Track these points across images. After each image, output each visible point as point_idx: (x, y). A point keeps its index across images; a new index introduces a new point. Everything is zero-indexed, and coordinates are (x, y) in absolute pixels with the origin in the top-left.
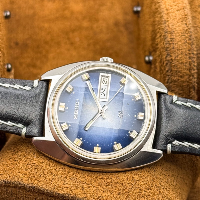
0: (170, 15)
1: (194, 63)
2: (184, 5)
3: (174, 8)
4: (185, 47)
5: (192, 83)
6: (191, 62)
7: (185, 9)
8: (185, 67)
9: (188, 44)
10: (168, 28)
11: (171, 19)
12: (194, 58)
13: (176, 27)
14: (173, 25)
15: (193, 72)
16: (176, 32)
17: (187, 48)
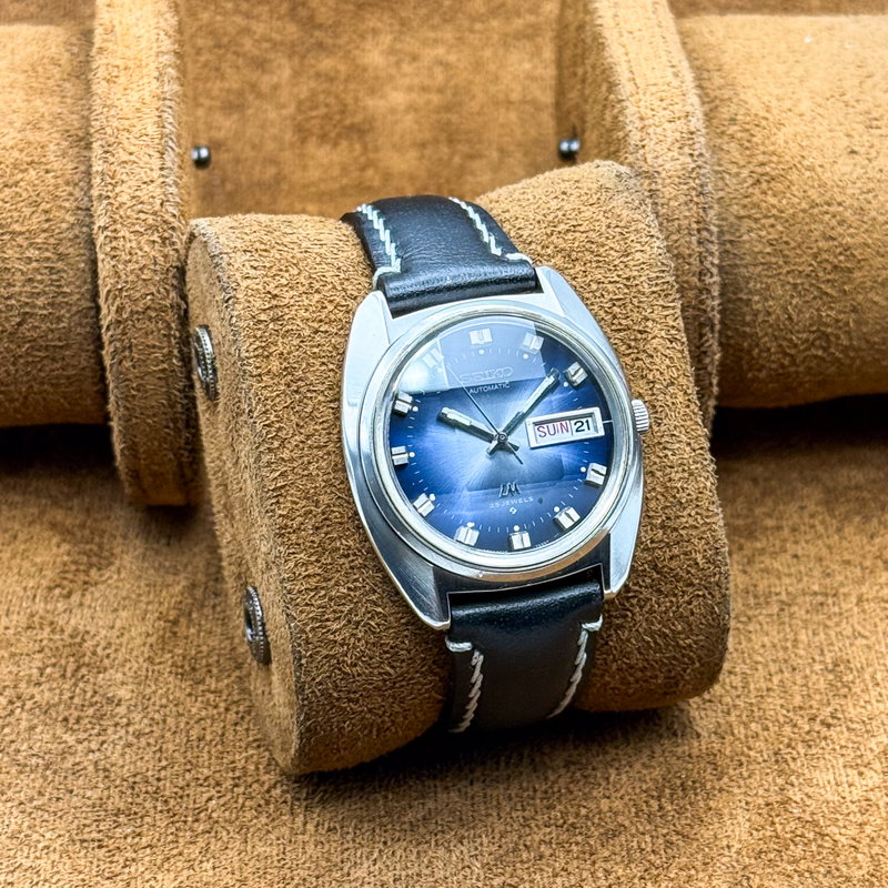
0: (651, 131)
1: (710, 258)
2: (688, 108)
3: (660, 114)
4: (687, 214)
5: (705, 311)
6: (704, 254)
7: (690, 118)
8: (687, 267)
9: (695, 207)
10: (642, 163)
11: (653, 142)
12: (712, 242)
13: (664, 161)
14: (657, 157)
15: (708, 280)
16: (664, 174)
17: (692, 216)
